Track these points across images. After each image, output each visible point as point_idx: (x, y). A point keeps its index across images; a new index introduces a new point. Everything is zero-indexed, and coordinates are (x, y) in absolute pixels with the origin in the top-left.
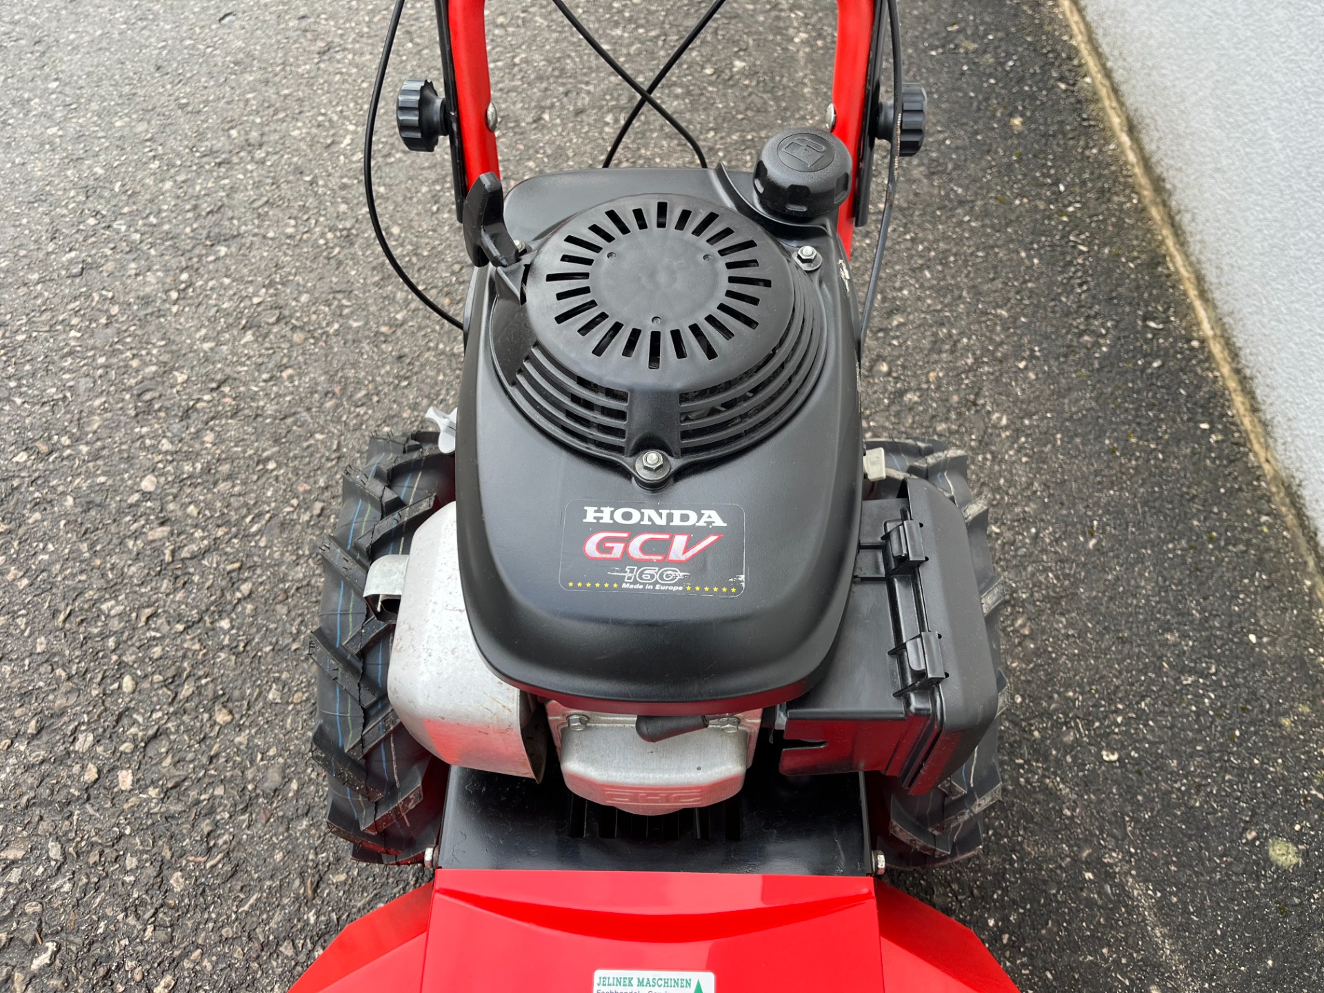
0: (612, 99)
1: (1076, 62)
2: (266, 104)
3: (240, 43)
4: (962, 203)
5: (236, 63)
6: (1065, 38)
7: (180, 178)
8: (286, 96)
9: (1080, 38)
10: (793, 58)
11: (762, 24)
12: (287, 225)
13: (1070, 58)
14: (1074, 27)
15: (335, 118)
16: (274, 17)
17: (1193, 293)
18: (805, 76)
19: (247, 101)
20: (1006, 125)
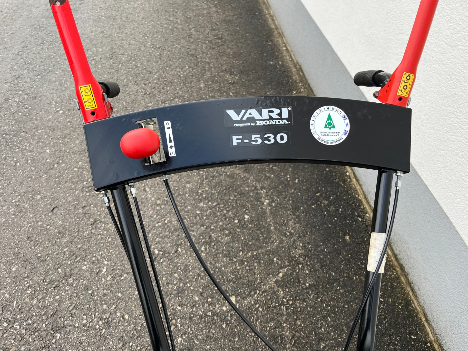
0: (203, 238)
1: (362, 207)
2: (72, 254)
3: (60, 222)
4: (335, 280)
5: (60, 233)
6: (357, 196)
7: (40, 297)
8: (80, 248)
9: (361, 196)
10: (265, 213)
11: (252, 197)
12: (83, 319)
13: (360, 206)
14: (359, 191)
15: (99, 258)
16: (73, 207)
17: (423, 319)
18: (270, 221)
19: (65, 252)
20: (345, 240)
